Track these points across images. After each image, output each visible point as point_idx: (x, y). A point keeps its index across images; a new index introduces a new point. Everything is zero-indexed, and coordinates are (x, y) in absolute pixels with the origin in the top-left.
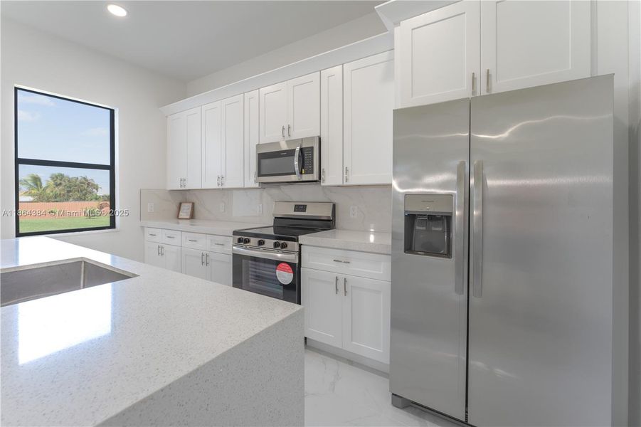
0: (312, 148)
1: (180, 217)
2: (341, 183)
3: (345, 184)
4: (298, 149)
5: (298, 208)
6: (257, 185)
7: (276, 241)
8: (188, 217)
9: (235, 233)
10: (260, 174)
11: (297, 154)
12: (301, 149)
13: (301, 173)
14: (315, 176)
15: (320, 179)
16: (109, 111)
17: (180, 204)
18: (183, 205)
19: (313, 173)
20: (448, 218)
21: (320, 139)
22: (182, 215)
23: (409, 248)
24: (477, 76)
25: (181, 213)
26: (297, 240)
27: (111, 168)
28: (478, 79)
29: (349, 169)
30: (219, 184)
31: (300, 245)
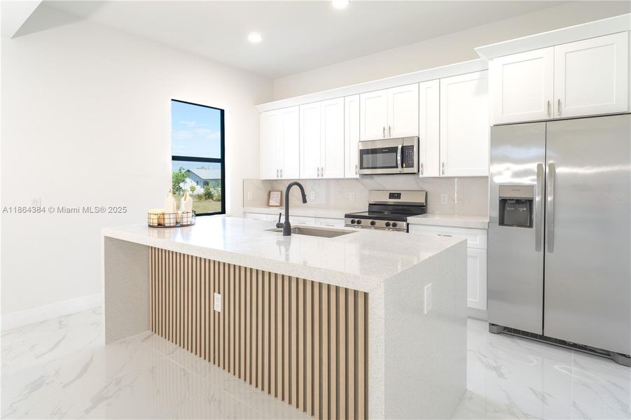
0: (413, 146)
1: (271, 204)
2: (438, 175)
3: (441, 175)
4: (400, 147)
5: (392, 196)
6: (358, 176)
7: (387, 221)
8: (278, 204)
9: (347, 216)
10: (362, 167)
11: (399, 151)
12: (402, 147)
13: (402, 167)
14: (415, 170)
15: (419, 171)
16: (220, 111)
17: (270, 192)
18: (272, 193)
19: (413, 167)
20: (530, 202)
21: (419, 138)
22: (272, 203)
23: (502, 223)
24: (551, 103)
25: (271, 201)
26: (406, 220)
27: (222, 161)
28: (552, 105)
29: (445, 164)
30: (318, 175)
31: (408, 224)
